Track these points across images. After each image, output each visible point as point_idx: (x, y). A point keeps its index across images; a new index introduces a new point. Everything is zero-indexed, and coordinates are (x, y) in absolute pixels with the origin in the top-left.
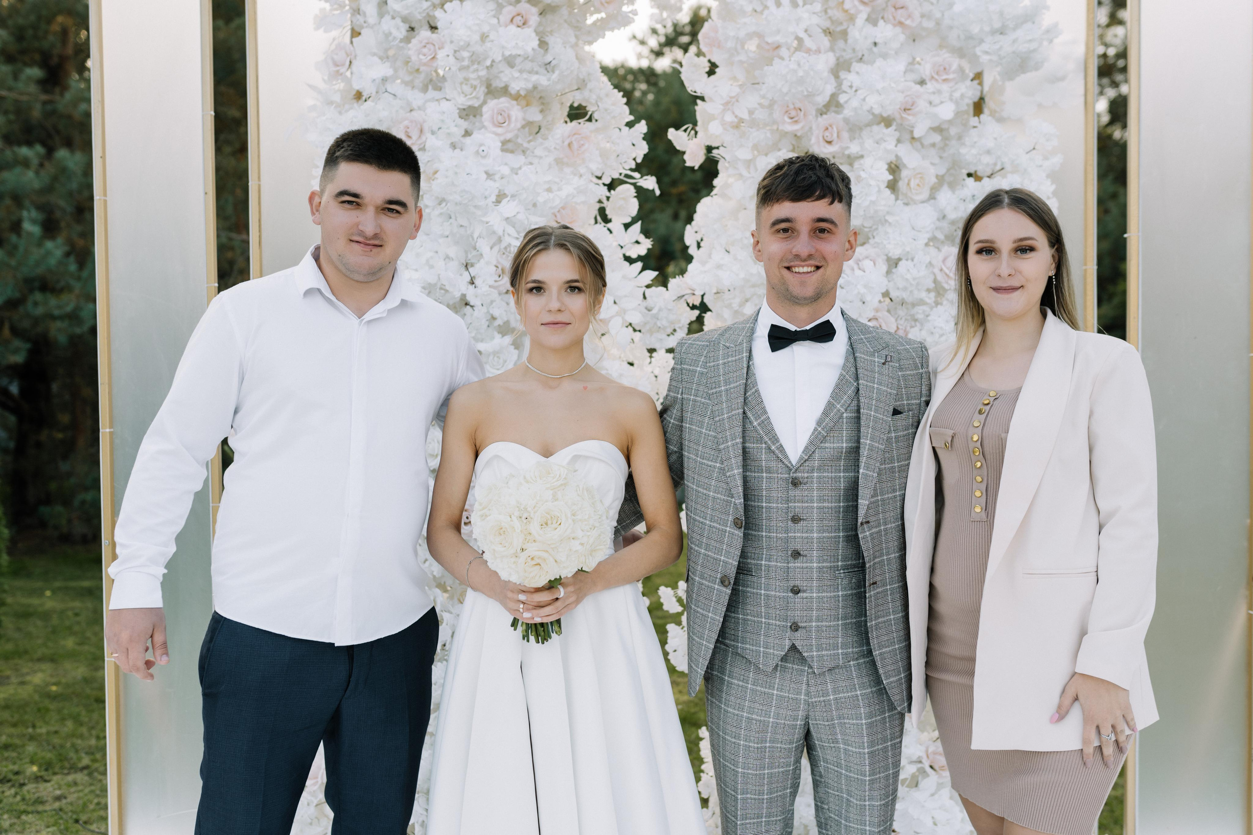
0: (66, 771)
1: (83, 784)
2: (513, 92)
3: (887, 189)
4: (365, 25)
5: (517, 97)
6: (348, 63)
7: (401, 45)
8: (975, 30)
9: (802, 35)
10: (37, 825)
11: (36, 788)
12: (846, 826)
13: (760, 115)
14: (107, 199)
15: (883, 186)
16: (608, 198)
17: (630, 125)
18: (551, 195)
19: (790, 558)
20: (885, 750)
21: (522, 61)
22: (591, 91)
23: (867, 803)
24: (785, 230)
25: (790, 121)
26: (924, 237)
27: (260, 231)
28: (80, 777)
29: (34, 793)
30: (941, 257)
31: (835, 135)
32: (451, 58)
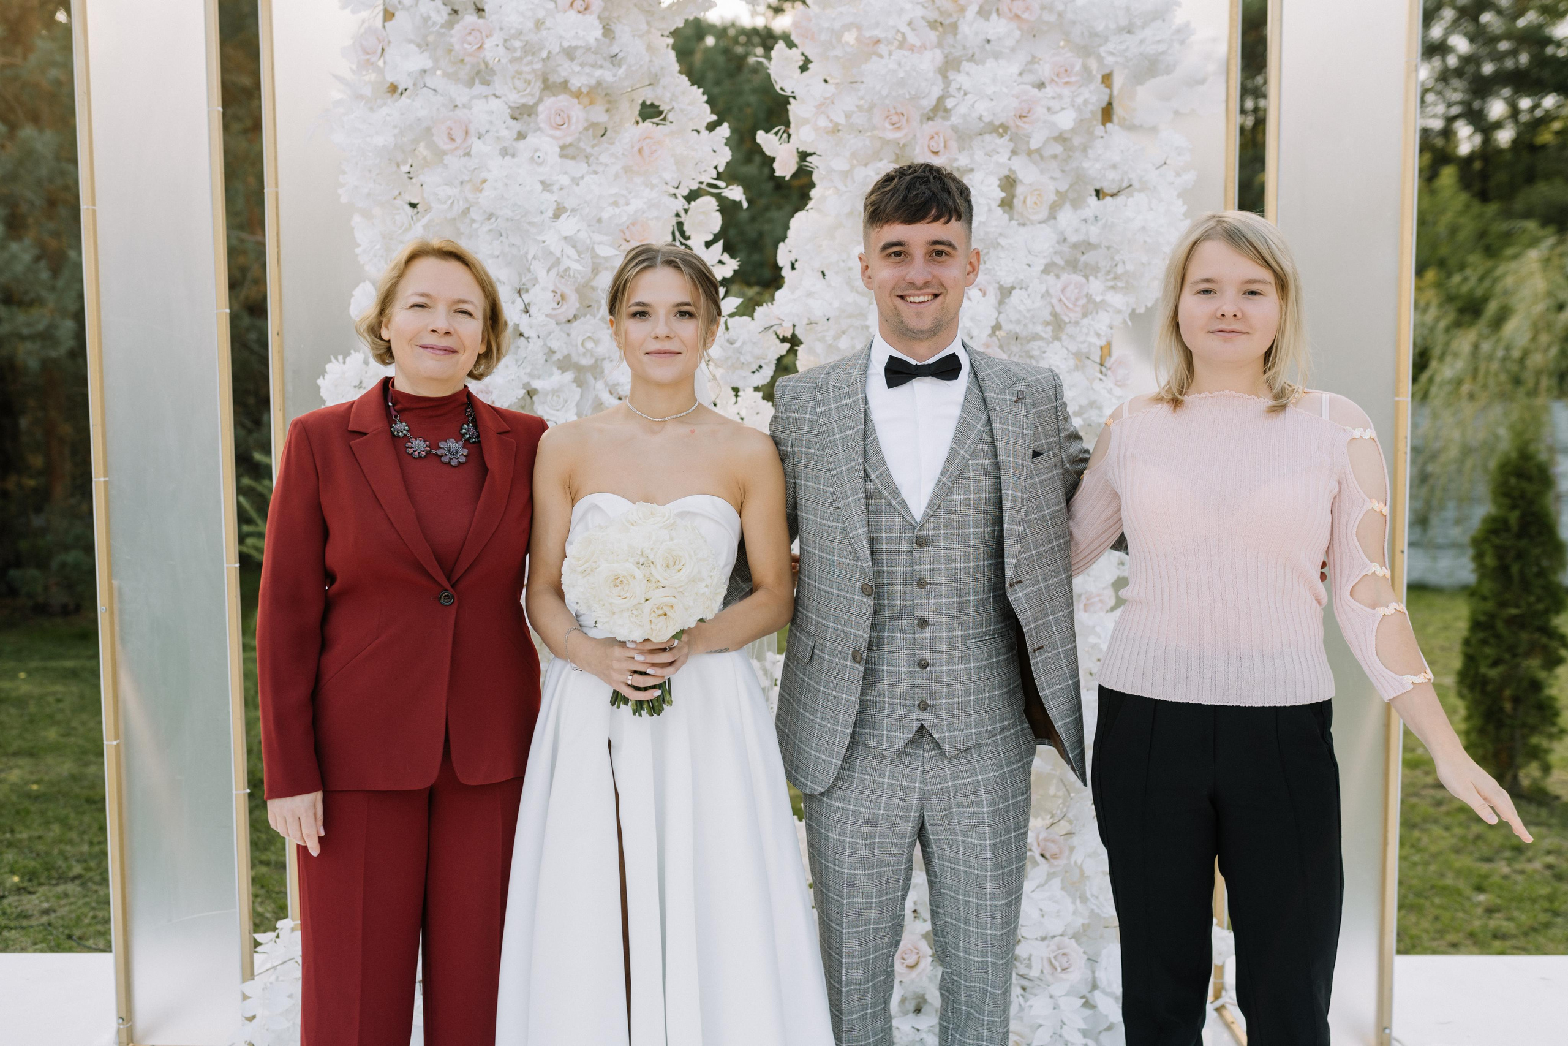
0: (54, 882)
1: (74, 896)
2: (573, 89)
3: (999, 208)
4: (400, 7)
5: (578, 95)
6: (380, 51)
7: (443, 31)
8: (1100, 27)
9: (904, 29)
10: (22, 942)
11: (19, 901)
12: (965, 930)
13: (859, 120)
14: (96, 208)
15: (994, 205)
16: (686, 211)
17: (711, 127)
18: (617, 210)
19: (916, 628)
20: (1008, 842)
21: (584, 53)
22: (664, 87)
23: (988, 903)
24: (897, 254)
25: (891, 127)
26: (1040, 264)
27: (278, 246)
28: (72, 888)
29: (16, 907)
30: (1059, 286)
31: (942, 145)
32: (501, 49)
